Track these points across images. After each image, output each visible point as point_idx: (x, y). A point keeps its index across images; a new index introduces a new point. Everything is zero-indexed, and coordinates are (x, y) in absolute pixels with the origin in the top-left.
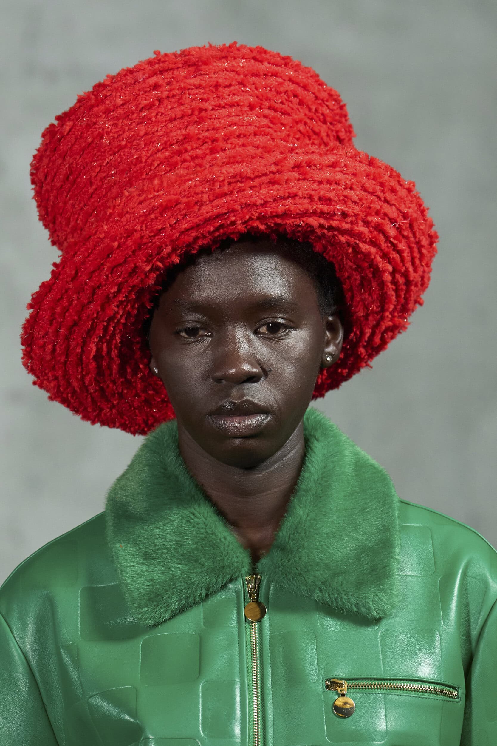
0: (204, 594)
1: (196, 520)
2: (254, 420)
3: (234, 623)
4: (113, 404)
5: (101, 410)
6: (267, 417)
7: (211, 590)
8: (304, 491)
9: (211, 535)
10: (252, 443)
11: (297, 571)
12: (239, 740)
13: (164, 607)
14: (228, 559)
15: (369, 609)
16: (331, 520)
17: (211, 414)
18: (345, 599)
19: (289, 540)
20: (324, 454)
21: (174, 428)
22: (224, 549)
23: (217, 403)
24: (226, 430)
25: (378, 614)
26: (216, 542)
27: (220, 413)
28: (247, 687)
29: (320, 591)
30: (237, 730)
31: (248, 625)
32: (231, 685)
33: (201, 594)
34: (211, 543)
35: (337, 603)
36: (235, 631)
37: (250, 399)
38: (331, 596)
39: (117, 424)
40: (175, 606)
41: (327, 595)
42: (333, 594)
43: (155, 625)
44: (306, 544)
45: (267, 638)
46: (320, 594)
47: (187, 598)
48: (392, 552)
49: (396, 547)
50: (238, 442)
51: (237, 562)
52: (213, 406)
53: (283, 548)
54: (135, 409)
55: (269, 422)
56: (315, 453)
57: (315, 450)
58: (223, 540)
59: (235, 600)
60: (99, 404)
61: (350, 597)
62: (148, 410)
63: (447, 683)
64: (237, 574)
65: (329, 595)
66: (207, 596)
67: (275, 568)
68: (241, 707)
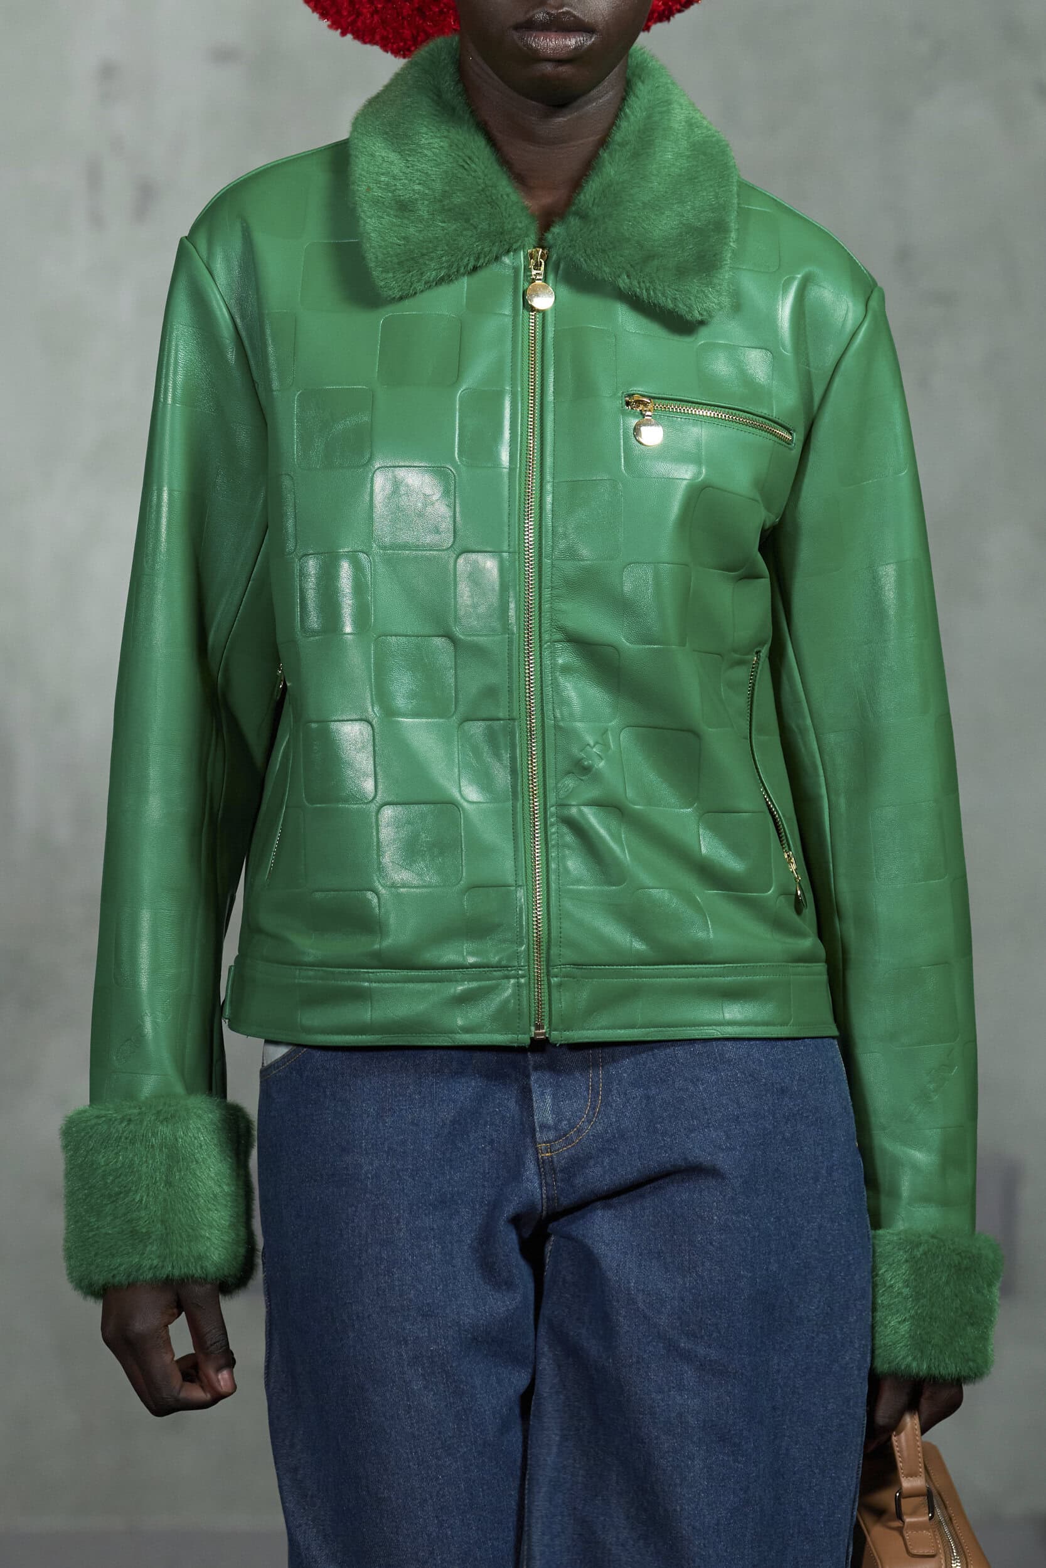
0: (470, 266)
1: (473, 166)
2: (573, 41)
3: (508, 311)
4: (376, 8)
5: (359, 14)
6: (591, 38)
7: (481, 261)
8: (619, 144)
9: (490, 188)
10: (564, 69)
11: (600, 247)
12: (506, 471)
13: (417, 275)
14: (509, 223)
15: (690, 307)
16: (650, 185)
17: (518, 27)
18: (660, 290)
19: (593, 205)
20: (649, 101)
21: (454, 44)
22: (506, 209)
23: (527, 12)
24: (536, 51)
25: (701, 314)
26: (497, 198)
27: (530, 26)
28: (519, 398)
29: (628, 276)
30: (505, 457)
31: (526, 312)
32: (499, 396)
33: (467, 264)
34: (490, 200)
35: (649, 294)
36: (508, 321)
37: (572, 10)
38: (642, 284)
39: (377, 38)
40: (431, 275)
41: (637, 284)
42: (644, 282)
43: (401, 298)
44: (615, 212)
45: (550, 335)
46: (627, 281)
47: (450, 266)
48: (726, 238)
49: (731, 232)
50: (548, 68)
51: (520, 229)
52: (521, 17)
53: (583, 217)
54: (403, 18)
55: (593, 43)
56: (637, 97)
57: (638, 92)
58: (505, 196)
59: (512, 279)
60: (357, 7)
61: (666, 288)
62: (421, 22)
63: (780, 421)
64: (519, 244)
65: (639, 283)
66: (475, 269)
67: (572, 241)
68: (511, 425)
